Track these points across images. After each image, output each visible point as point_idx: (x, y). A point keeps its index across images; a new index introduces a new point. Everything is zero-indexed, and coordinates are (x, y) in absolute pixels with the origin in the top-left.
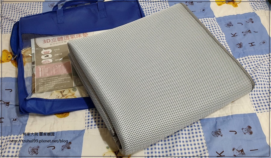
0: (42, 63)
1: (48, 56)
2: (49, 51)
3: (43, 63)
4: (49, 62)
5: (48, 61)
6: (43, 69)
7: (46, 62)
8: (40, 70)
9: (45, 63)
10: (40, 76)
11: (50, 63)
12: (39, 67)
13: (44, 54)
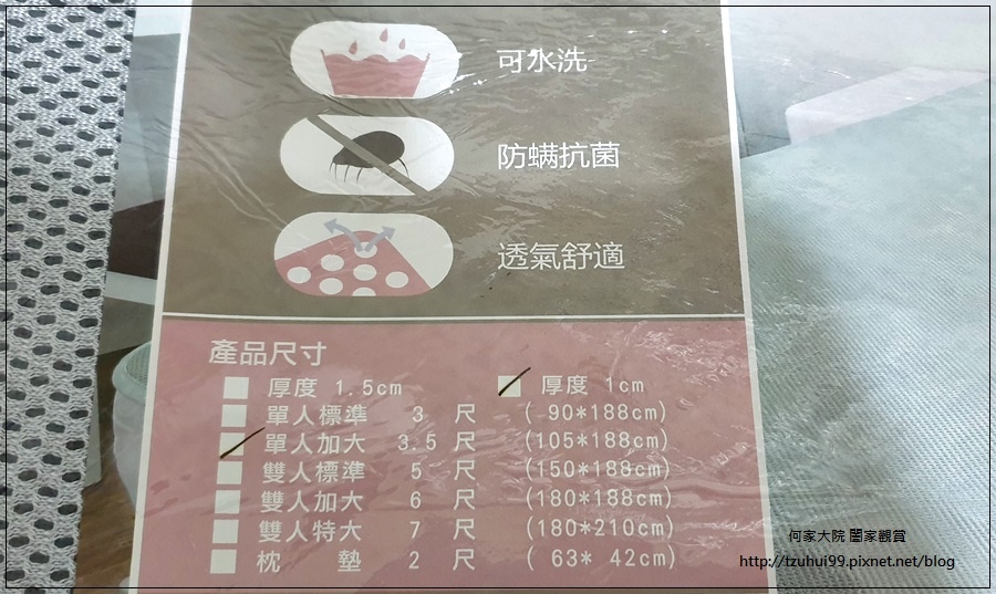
0: (275, 275)
1: (386, 148)
2: (413, 66)
3: (298, 276)
4: (397, 281)
5: (388, 257)
6: (278, 415)
7: (346, 276)
8: (234, 416)
9: (331, 287)
10: (223, 564)
11: (417, 302)
12: (222, 351)
13: (330, 92)
